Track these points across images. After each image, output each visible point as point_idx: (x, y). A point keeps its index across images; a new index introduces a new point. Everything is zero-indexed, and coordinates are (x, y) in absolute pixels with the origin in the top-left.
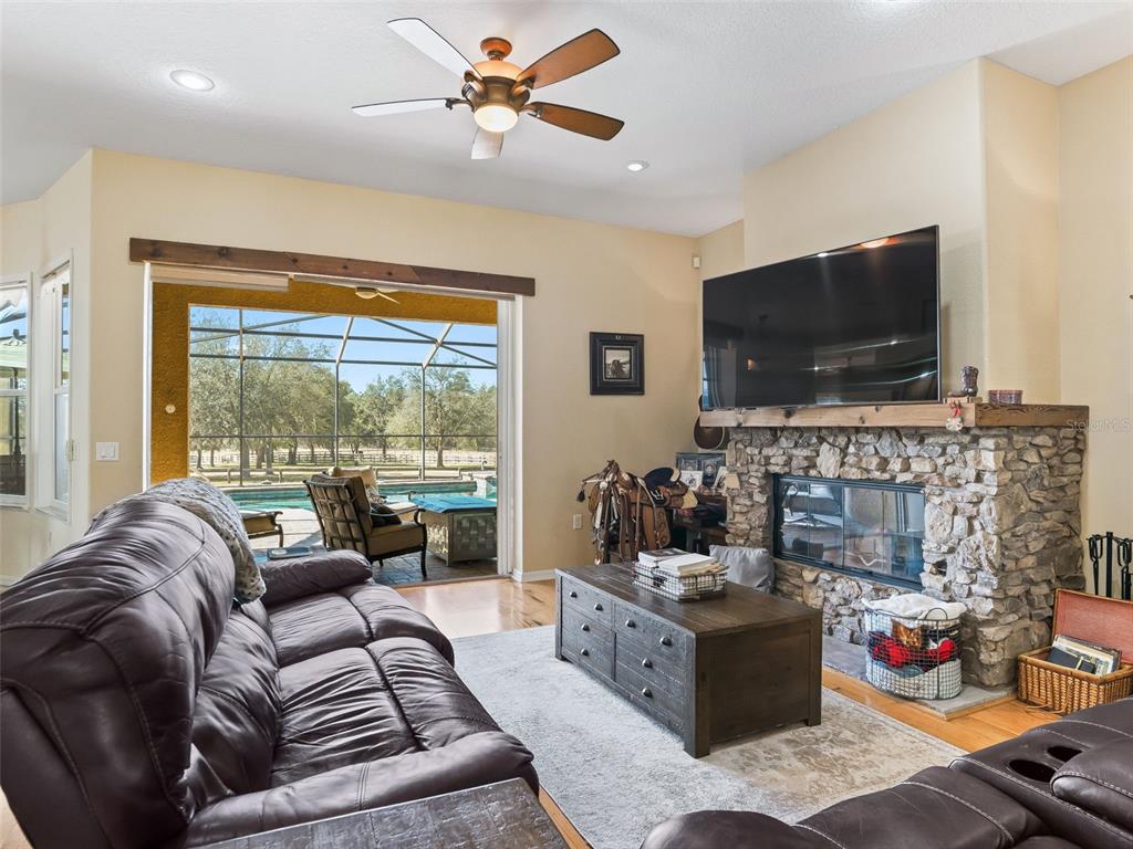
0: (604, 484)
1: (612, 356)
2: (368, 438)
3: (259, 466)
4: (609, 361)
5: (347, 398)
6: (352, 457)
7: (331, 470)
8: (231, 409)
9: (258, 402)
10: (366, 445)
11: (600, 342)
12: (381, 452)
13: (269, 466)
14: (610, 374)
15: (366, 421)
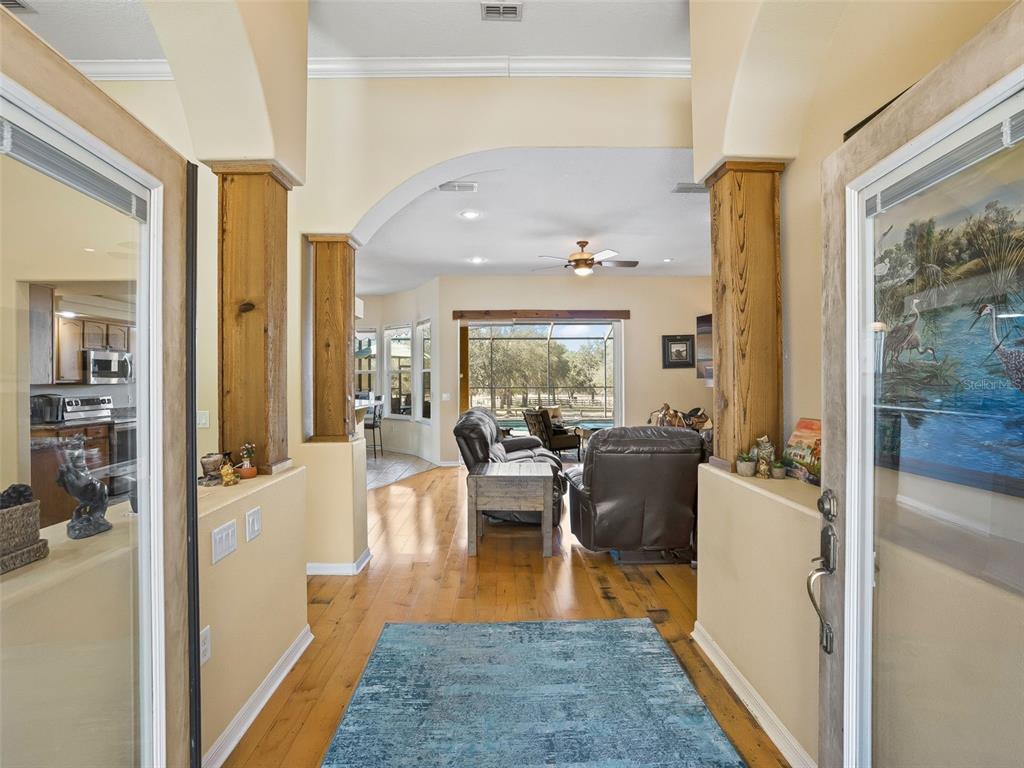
0: (661, 416)
1: (675, 348)
2: (581, 387)
3: (502, 407)
4: (674, 350)
5: (564, 356)
6: (568, 402)
7: (537, 408)
8: (484, 367)
9: (501, 362)
10: (579, 392)
11: (668, 340)
12: (590, 398)
13: (509, 407)
14: (674, 357)
15: (578, 374)
